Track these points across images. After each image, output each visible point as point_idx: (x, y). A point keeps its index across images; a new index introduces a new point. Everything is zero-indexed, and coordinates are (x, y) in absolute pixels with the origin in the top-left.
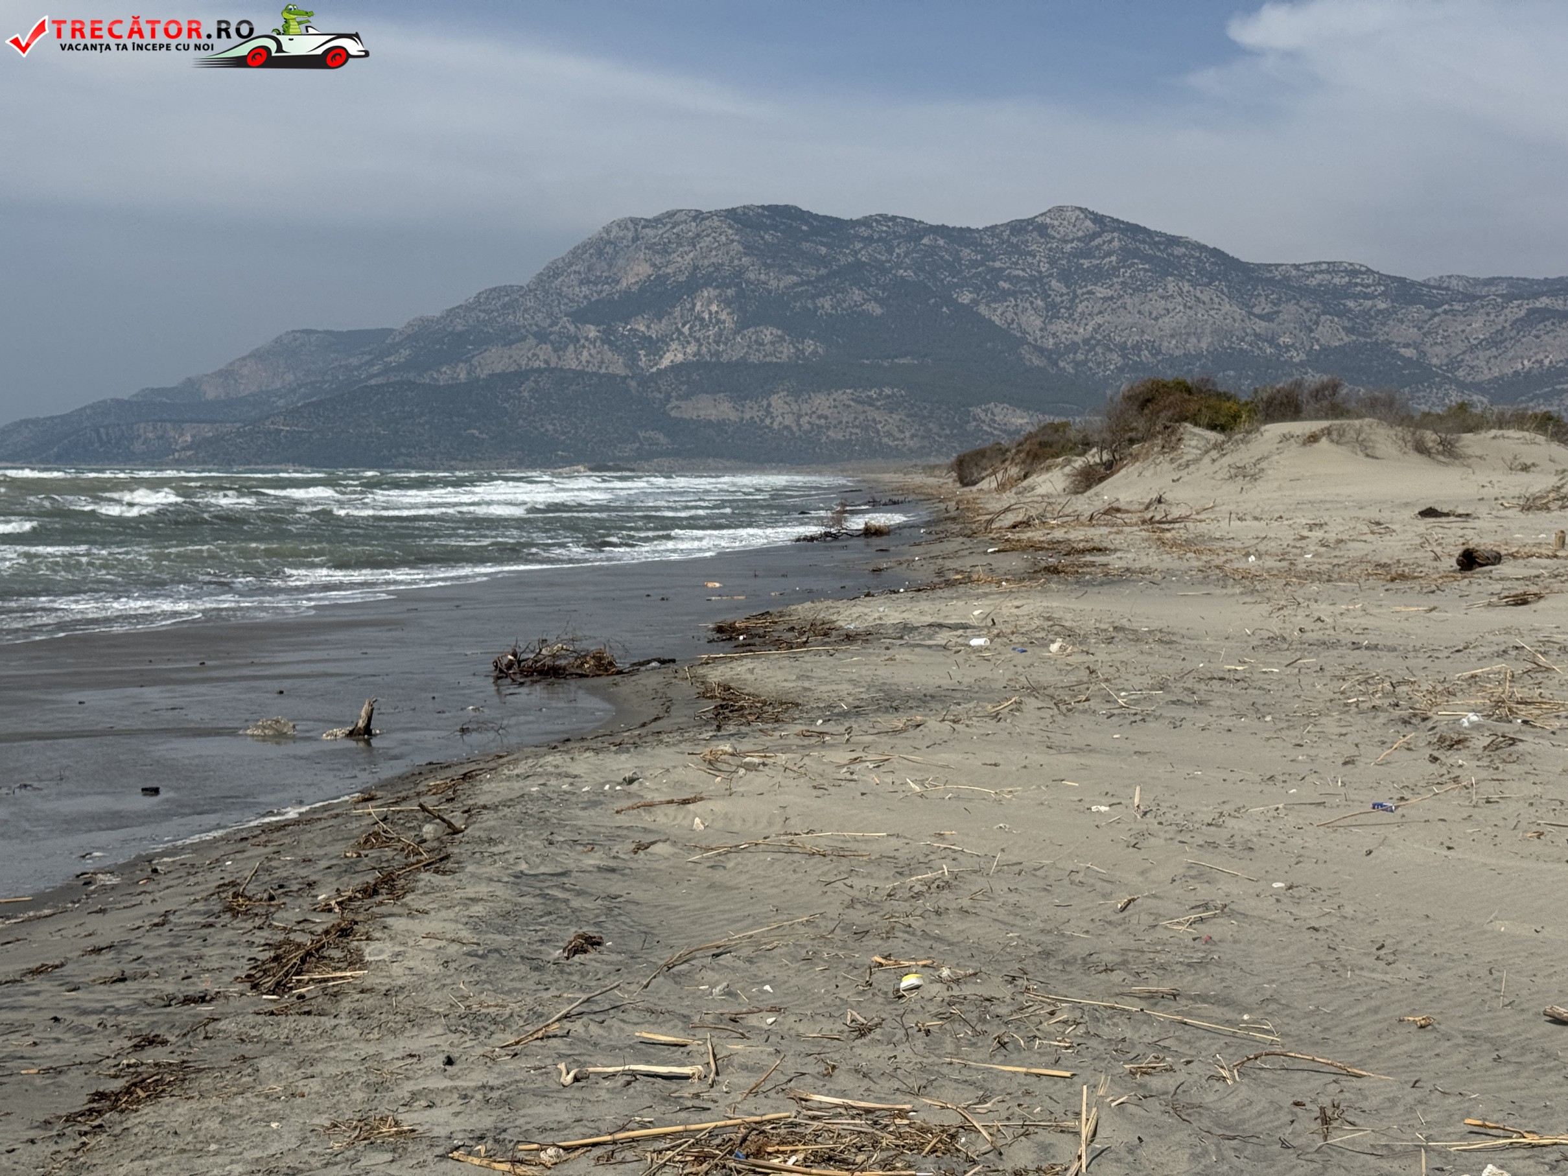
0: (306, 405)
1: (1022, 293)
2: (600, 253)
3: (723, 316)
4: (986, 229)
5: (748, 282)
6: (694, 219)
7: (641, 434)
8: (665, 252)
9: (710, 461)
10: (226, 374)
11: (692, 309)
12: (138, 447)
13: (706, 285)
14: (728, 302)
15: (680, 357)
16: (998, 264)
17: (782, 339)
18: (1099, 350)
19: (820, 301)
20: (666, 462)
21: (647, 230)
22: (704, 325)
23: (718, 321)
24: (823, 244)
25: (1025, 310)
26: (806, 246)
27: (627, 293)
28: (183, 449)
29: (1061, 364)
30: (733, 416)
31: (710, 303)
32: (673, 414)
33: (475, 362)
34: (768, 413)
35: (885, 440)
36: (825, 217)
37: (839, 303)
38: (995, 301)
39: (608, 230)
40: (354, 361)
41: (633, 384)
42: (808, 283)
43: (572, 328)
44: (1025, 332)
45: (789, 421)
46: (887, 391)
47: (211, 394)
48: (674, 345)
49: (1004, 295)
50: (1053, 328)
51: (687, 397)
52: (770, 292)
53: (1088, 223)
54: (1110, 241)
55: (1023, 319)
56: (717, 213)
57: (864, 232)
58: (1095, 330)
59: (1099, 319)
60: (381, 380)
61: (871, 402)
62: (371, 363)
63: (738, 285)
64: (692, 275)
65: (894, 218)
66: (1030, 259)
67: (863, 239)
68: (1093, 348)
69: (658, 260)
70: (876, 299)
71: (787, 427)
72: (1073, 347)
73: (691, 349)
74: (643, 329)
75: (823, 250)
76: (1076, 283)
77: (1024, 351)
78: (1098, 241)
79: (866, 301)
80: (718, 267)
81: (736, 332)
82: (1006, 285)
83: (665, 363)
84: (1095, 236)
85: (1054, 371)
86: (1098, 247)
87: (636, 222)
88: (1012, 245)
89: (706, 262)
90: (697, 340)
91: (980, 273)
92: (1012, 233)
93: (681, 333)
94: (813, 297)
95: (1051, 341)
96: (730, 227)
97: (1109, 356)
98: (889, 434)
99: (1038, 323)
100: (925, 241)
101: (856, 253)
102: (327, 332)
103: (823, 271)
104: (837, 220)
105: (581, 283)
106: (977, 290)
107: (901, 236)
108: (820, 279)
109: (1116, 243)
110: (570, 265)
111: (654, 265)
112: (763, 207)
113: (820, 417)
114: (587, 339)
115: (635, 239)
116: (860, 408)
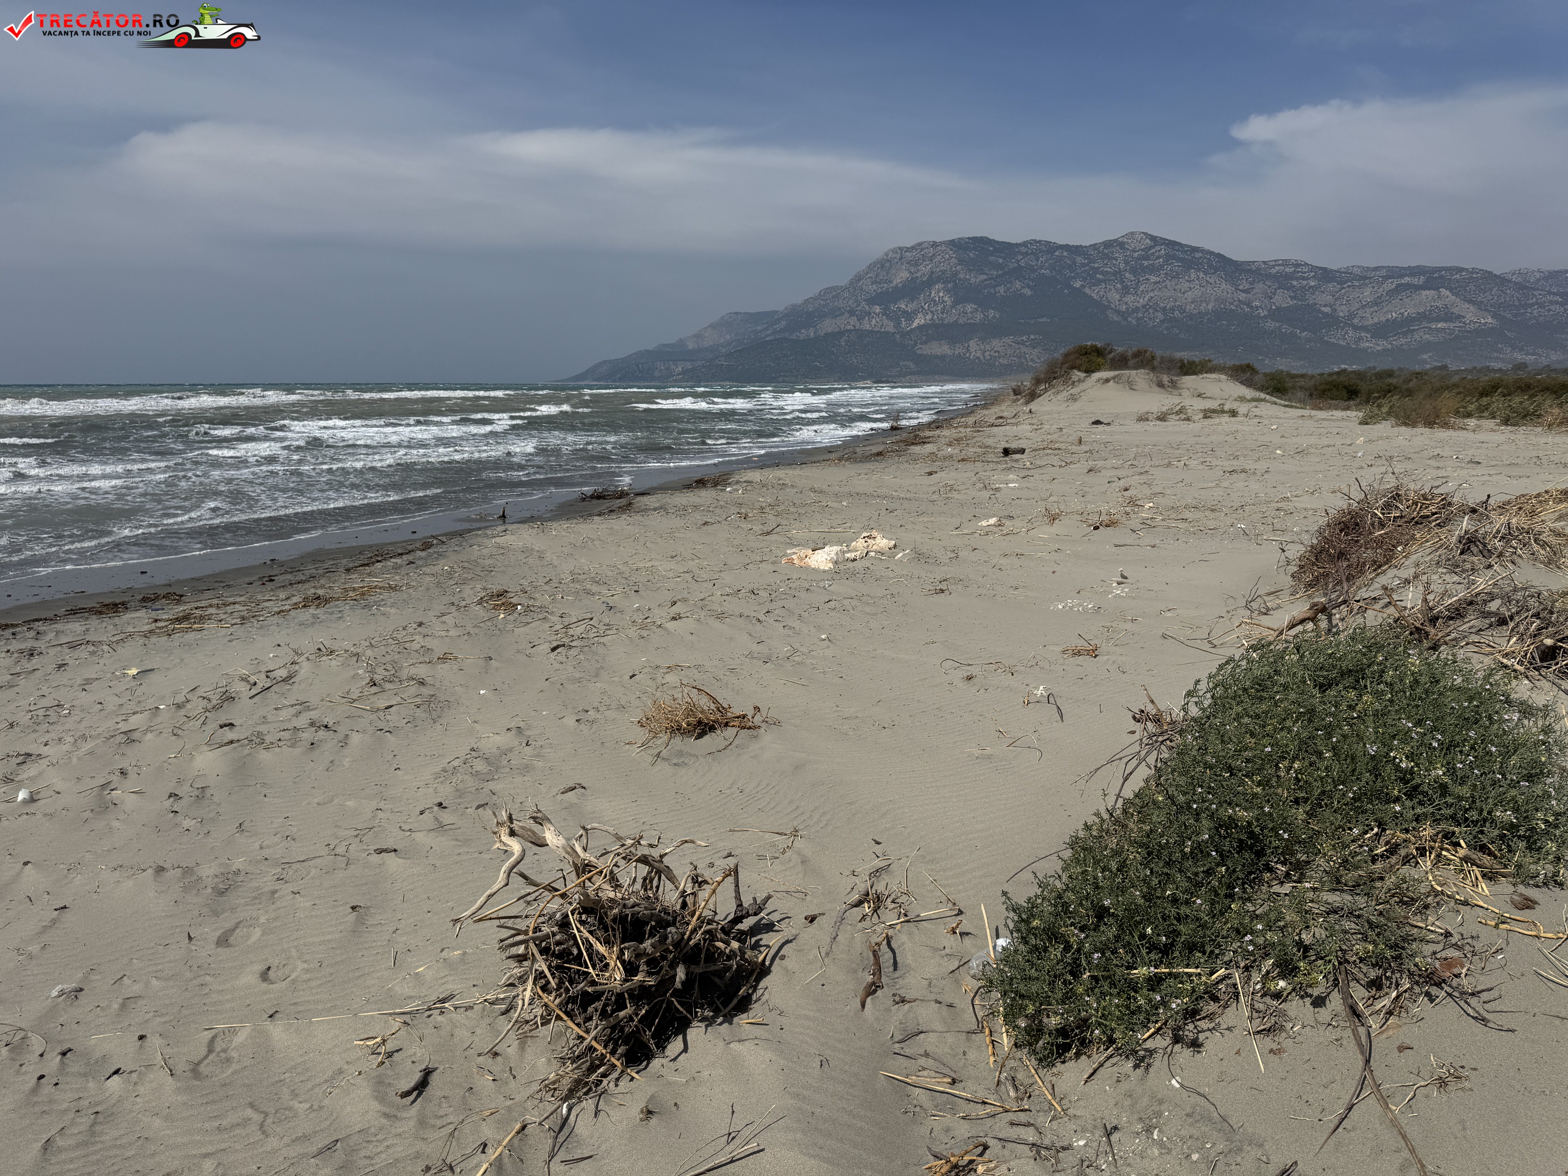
0: (735, 352)
1: (1110, 280)
2: (883, 267)
3: (946, 299)
4: (1091, 246)
5: (960, 280)
6: (932, 246)
7: (901, 363)
8: (916, 265)
9: (936, 376)
10: (698, 336)
11: (930, 295)
12: (657, 374)
13: (937, 282)
14: (948, 291)
15: (923, 321)
16: (1096, 265)
17: (977, 310)
18: (1151, 311)
19: (998, 289)
20: (913, 378)
21: (907, 254)
22: (936, 304)
23: (943, 301)
24: (1000, 257)
25: (1110, 290)
26: (991, 258)
27: (896, 287)
28: (678, 374)
29: (1129, 319)
30: (949, 352)
31: (939, 291)
32: (918, 352)
33: (818, 327)
34: (968, 350)
35: (1030, 363)
36: (1002, 242)
37: (1008, 289)
38: (1094, 285)
39: (887, 255)
40: (759, 328)
41: (898, 336)
42: (992, 279)
43: (867, 308)
44: (1110, 302)
45: (979, 354)
46: (1032, 337)
47: (691, 346)
48: (920, 315)
49: (1100, 282)
50: (1125, 299)
51: (925, 343)
52: (971, 284)
53: (1148, 241)
54: (1160, 251)
55: (1109, 295)
56: (944, 243)
57: (1023, 250)
58: (1149, 300)
59: (1152, 294)
60: (771, 338)
61: (1023, 343)
62: (767, 329)
63: (954, 282)
64: (931, 276)
65: (1040, 241)
66: (1114, 262)
67: (1022, 254)
68: (1147, 310)
69: (912, 269)
70: (1029, 286)
71: (978, 358)
72: (1137, 310)
73: (929, 317)
74: (904, 307)
75: (1001, 261)
76: (1139, 274)
77: (1109, 313)
78: (1153, 251)
79: (1023, 287)
80: (943, 272)
81: (952, 307)
82: (1100, 277)
83: (915, 325)
84: (1151, 247)
85: (1125, 323)
86: (1153, 254)
87: (901, 249)
88: (1104, 254)
89: (938, 270)
90: (932, 312)
91: (1086, 271)
92: (1105, 248)
93: (923, 308)
94: (995, 287)
95: (1124, 307)
96: (951, 250)
97: (1156, 314)
98: (1032, 360)
99: (1118, 297)
100: (1057, 253)
101: (1019, 261)
102: (745, 313)
103: (1000, 272)
104: (1009, 243)
105: (873, 283)
106: (1084, 279)
107: (1043, 251)
108: (998, 276)
109: (1163, 252)
110: (867, 273)
111: (910, 272)
112: (969, 238)
113: (995, 352)
114: (875, 313)
115: (901, 258)
116: (1017, 346)
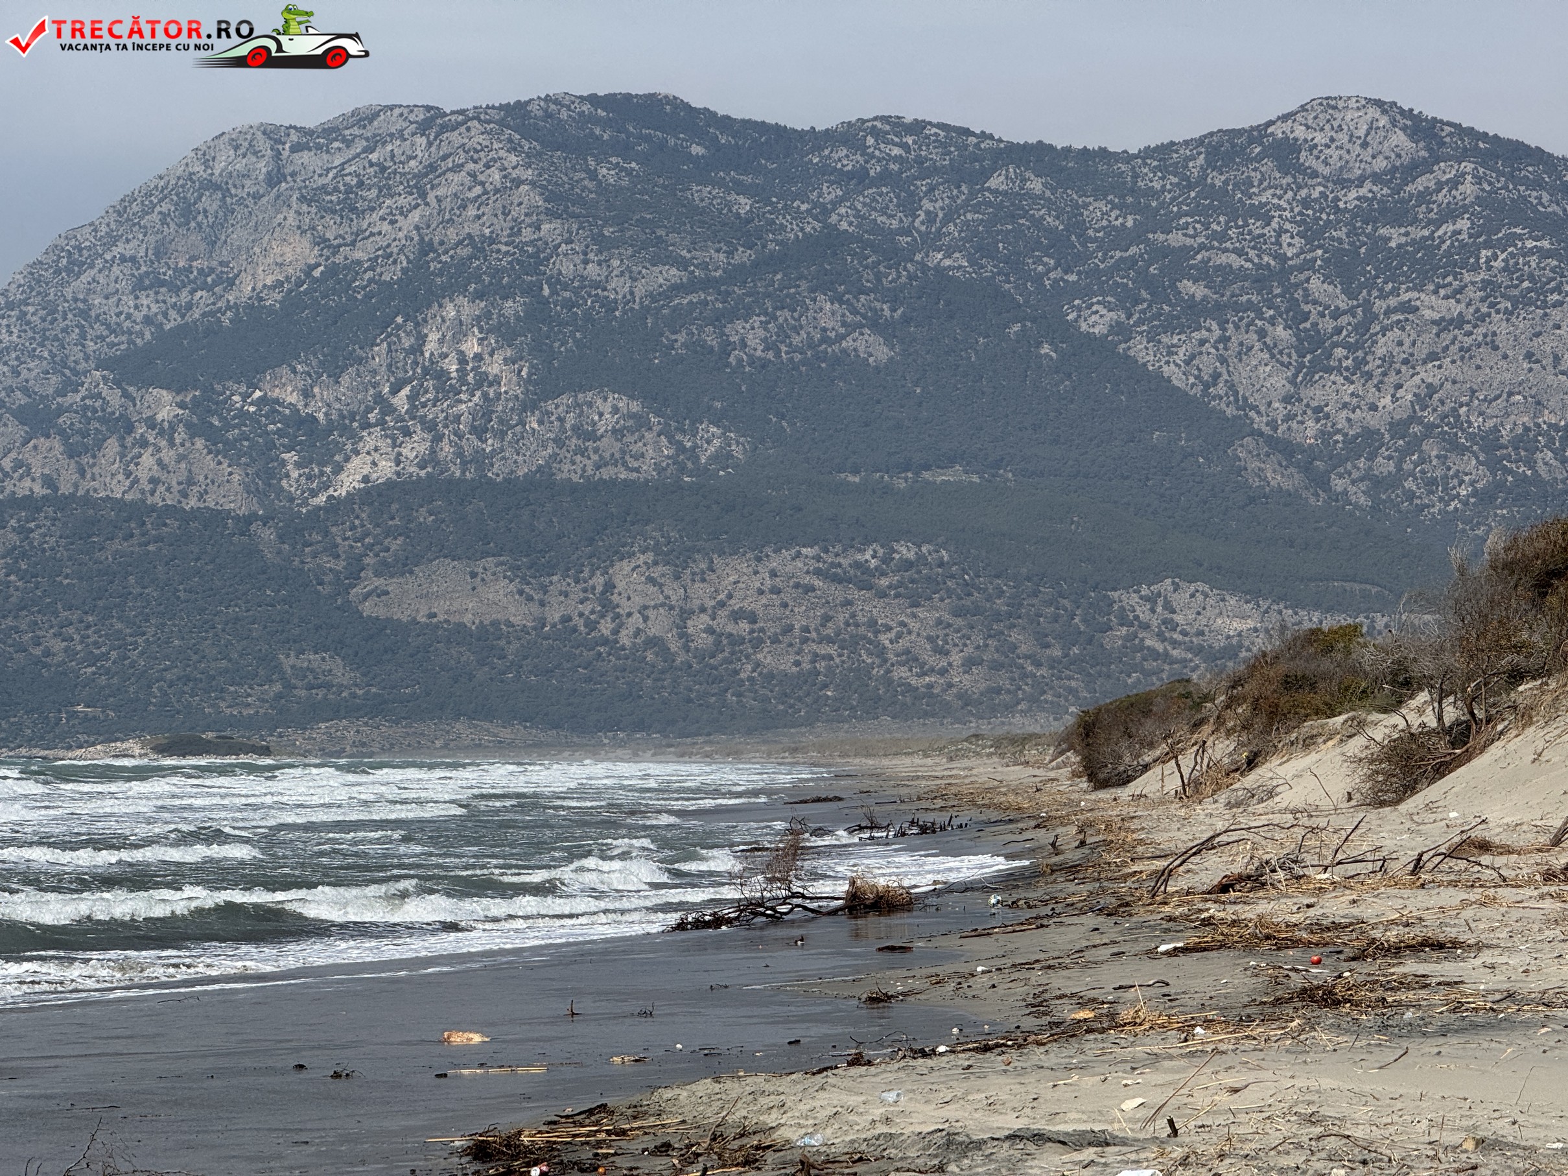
1: (1238, 308)
2: (187, 212)
3: (494, 367)
4: (1147, 153)
5: (556, 282)
6: (423, 128)
7: (288, 662)
8: (350, 208)
9: (460, 726)
11: (417, 349)
13: (450, 290)
14: (505, 333)
15: (386, 469)
16: (1176, 239)
17: (640, 423)
18: (1432, 448)
19: (736, 330)
20: (348, 730)
21: (306, 157)
22: (446, 389)
23: (483, 380)
24: (741, 189)
25: (1245, 351)
26: (701, 193)
27: (254, 308)
29: (1338, 484)
30: (519, 614)
31: (460, 331)
32: (368, 608)
34: (607, 606)
35: (900, 673)
36: (747, 124)
37: (783, 334)
38: (1170, 327)
39: (206, 156)
41: (268, 534)
42: (707, 284)
43: (114, 398)
44: (1245, 405)
45: (659, 625)
46: (905, 551)
48: (372, 439)
49: (1194, 313)
50: (1315, 394)
51: (403, 566)
52: (610, 306)
53: (1400, 138)
54: (1455, 183)
55: (1242, 374)
56: (479, 114)
57: (844, 159)
58: (1422, 400)
59: (1429, 374)
61: (863, 578)
63: (532, 291)
64: (419, 264)
65: (918, 127)
66: (1256, 227)
67: (842, 178)
68: (1415, 445)
69: (331, 229)
70: (875, 324)
71: (654, 642)
72: (1368, 441)
73: (415, 447)
74: (293, 398)
75: (744, 204)
76: (1370, 285)
77: (1244, 450)
78: (1423, 182)
79: (851, 328)
80: (480, 246)
81: (528, 406)
82: (1197, 290)
83: (348, 482)
84: (1414, 169)
85: (1316, 501)
86: (1424, 197)
87: (274, 134)
88: (1210, 191)
89: (452, 234)
90: (430, 426)
91: (1133, 261)
92: (1210, 164)
93: (387, 409)
94: (719, 320)
95: (1312, 427)
96: (514, 148)
97: (1456, 463)
98: (909, 658)
99: (1279, 382)
100: (996, 182)
101: (826, 212)
103: (743, 256)
104: (779, 133)
105: (139, 286)
106: (1126, 301)
107: (935, 170)
108: (736, 274)
109: (1468, 188)
110: (112, 240)
111: (321, 242)
112: (593, 99)
113: (736, 616)
114: (151, 423)
115: (274, 178)
116: (837, 593)
